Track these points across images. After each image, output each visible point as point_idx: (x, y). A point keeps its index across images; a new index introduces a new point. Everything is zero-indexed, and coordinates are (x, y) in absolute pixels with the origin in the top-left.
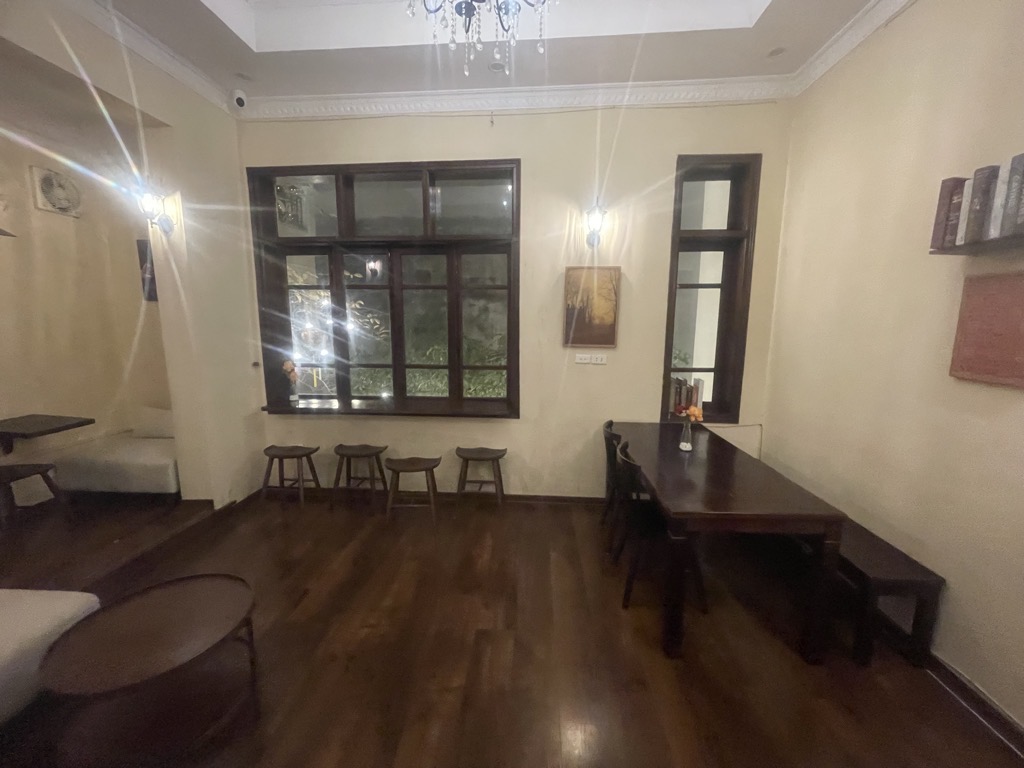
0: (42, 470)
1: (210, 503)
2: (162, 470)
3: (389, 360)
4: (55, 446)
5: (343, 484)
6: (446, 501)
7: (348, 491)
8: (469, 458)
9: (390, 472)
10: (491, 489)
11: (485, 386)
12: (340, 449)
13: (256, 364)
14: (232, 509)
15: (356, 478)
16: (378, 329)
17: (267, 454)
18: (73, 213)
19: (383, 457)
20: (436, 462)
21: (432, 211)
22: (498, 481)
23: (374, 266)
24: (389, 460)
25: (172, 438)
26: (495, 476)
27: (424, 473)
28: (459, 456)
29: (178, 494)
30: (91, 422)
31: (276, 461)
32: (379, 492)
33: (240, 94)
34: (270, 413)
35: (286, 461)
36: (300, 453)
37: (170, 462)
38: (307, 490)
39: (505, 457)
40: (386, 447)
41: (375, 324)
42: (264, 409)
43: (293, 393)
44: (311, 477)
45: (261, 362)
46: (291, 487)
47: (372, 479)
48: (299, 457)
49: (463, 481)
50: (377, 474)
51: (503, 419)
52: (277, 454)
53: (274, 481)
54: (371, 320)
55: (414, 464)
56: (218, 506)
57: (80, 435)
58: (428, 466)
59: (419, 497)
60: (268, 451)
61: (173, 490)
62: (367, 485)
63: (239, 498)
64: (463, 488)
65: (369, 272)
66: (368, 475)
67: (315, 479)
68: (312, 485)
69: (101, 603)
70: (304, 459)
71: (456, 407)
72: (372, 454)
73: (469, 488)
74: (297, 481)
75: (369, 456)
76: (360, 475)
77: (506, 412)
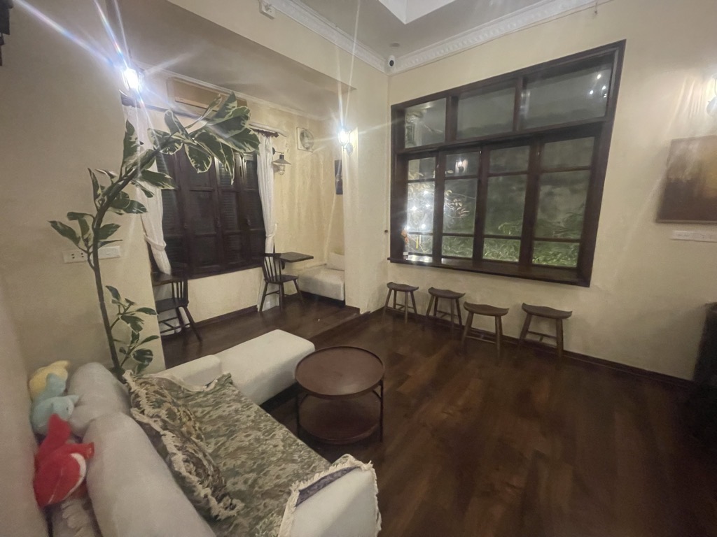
0: (294, 279)
1: (357, 310)
2: (337, 287)
3: (472, 231)
4: (299, 268)
5: (431, 314)
6: (508, 343)
7: (435, 320)
8: (532, 313)
9: (467, 312)
10: (552, 343)
11: (548, 256)
12: (432, 290)
13: (386, 231)
14: (367, 315)
15: (440, 312)
16: (460, 210)
17: (388, 287)
18: (311, 150)
19: (462, 301)
20: (504, 312)
21: (521, 113)
22: (560, 338)
23: (461, 164)
24: (466, 303)
25: (344, 271)
26: (557, 334)
27: (494, 318)
28: (525, 310)
29: (344, 302)
30: (312, 258)
31: (393, 291)
32: (456, 325)
33: (392, 58)
34: (392, 262)
35: (398, 292)
36: (407, 288)
37: (342, 284)
38: (410, 314)
39: (570, 318)
40: (464, 294)
41: (459, 206)
42: (388, 259)
43: (405, 251)
44: (412, 306)
45: (389, 230)
46: (399, 309)
47: (452, 315)
48: (406, 291)
49: (525, 330)
50: (456, 313)
51: (575, 287)
52: (394, 288)
53: (391, 304)
54: (456, 204)
55: (486, 310)
56: (362, 312)
57: (308, 264)
58: (498, 313)
59: (488, 335)
60: (390, 285)
61: (342, 299)
62: (448, 319)
63: (372, 311)
64: (525, 335)
65: (457, 169)
66: (449, 311)
67: (414, 308)
68: (412, 311)
69: (316, 348)
70: (409, 294)
71: (525, 270)
72: (455, 298)
73: (528, 337)
74: (403, 306)
75: (452, 298)
76: (443, 310)
77: (576, 280)
